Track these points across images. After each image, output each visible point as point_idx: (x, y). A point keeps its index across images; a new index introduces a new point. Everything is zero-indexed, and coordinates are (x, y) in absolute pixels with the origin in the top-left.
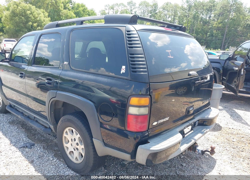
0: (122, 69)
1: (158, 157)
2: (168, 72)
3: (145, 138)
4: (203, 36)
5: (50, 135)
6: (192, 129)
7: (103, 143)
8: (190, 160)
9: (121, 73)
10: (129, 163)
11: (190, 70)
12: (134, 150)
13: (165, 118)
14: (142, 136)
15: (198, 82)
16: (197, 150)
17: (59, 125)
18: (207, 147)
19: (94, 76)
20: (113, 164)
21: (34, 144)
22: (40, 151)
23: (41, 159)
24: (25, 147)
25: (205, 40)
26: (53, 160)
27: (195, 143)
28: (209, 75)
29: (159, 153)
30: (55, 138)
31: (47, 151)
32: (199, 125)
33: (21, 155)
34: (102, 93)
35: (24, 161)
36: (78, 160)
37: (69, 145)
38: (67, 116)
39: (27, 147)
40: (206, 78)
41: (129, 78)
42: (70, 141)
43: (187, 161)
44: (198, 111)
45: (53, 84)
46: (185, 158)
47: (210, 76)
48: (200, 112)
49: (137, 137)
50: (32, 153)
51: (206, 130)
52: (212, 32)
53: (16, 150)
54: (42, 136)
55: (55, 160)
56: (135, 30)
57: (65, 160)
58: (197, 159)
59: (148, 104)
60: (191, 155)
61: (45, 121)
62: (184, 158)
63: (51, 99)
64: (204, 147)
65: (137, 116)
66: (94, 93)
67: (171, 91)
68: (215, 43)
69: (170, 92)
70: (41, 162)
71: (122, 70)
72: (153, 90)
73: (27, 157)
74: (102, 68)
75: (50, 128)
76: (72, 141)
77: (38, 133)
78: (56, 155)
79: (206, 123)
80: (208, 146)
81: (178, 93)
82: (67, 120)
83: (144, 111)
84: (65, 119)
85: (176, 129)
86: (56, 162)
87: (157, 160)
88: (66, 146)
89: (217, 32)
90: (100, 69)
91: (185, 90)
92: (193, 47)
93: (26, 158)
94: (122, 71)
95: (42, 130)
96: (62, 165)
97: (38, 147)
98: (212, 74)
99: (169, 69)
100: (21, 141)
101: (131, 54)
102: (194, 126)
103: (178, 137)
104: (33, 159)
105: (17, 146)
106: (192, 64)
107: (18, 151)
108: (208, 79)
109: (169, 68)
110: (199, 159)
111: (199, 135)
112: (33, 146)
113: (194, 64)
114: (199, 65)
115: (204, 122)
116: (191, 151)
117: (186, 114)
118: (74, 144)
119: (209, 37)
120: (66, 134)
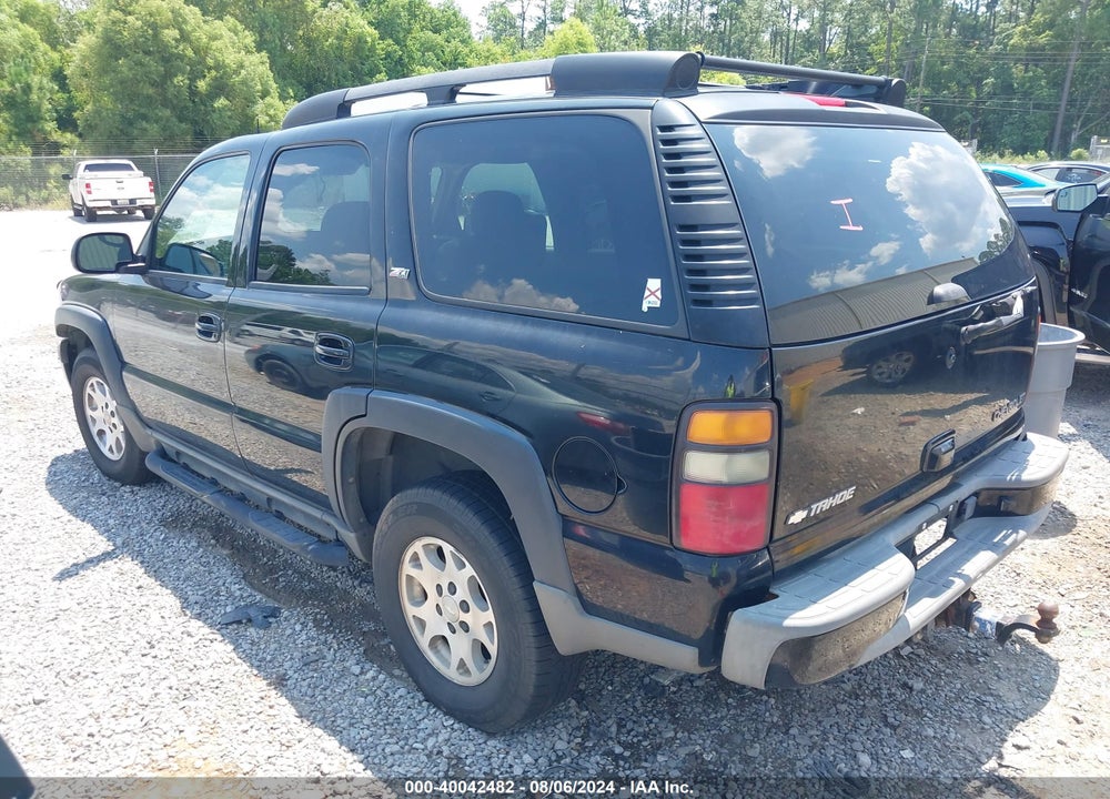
0: (647, 293)
1: (815, 655)
2: (822, 290)
3: (756, 579)
4: (964, 94)
5: (335, 570)
6: (948, 534)
7: (577, 599)
8: (940, 665)
9: (645, 308)
10: (679, 682)
11: (922, 271)
12: (712, 628)
13: (838, 492)
14: (743, 572)
15: (971, 327)
16: (977, 624)
17: (385, 528)
18: (1015, 606)
19: (525, 323)
20: (610, 688)
21: (278, 609)
22: (304, 637)
23: (315, 670)
24: (244, 621)
25: (975, 112)
26: (362, 673)
27: (968, 593)
28: (1017, 293)
29: (820, 640)
30: (356, 583)
31: (332, 636)
32: (980, 512)
33: (233, 655)
34: (545, 389)
35: (246, 681)
36: (467, 672)
37: (426, 611)
38: (414, 491)
39: (250, 620)
40: (1007, 310)
41: (680, 328)
42: (432, 592)
43: (929, 666)
44: (975, 453)
45: (350, 361)
46: (919, 656)
47: (1022, 297)
48: (982, 455)
49: (725, 577)
50: (273, 646)
51: (1011, 533)
52: (1003, 73)
53: (211, 637)
54: (304, 575)
55: (370, 674)
56: (695, 121)
57: (411, 674)
58: (971, 660)
59: (765, 439)
60: (942, 642)
61: (317, 514)
62: (914, 657)
63: (346, 423)
64: (998, 605)
65: (718, 490)
66: (510, 388)
67: (850, 372)
68: (1023, 125)
69: (847, 377)
70: (318, 684)
71: (646, 295)
72: (783, 374)
73: (260, 664)
74: (519, 277)
75: (339, 543)
76: (440, 592)
77: (287, 565)
78: (372, 654)
79: (1011, 506)
80: (1019, 603)
81: (877, 377)
82: (415, 507)
83: (753, 467)
84: (407, 504)
85: (882, 536)
86: (377, 683)
87: (810, 668)
88: (414, 616)
89: (1031, 74)
90: (511, 284)
91: (907, 366)
92: (922, 165)
93: (252, 665)
94: (649, 299)
95: (308, 553)
96: (402, 691)
97: (293, 621)
98: (1030, 289)
99: (827, 276)
100: (223, 598)
101: (683, 228)
102: (955, 519)
103: (896, 571)
104: (282, 671)
105: (212, 618)
106: (927, 242)
107: (220, 638)
108: (1015, 312)
109: (828, 273)
110: (981, 659)
111: (984, 557)
112: (276, 617)
113: (935, 243)
114: (957, 245)
115: (1001, 499)
116: (947, 626)
117: (921, 469)
118: (451, 605)
119: (991, 96)
120: (414, 567)
